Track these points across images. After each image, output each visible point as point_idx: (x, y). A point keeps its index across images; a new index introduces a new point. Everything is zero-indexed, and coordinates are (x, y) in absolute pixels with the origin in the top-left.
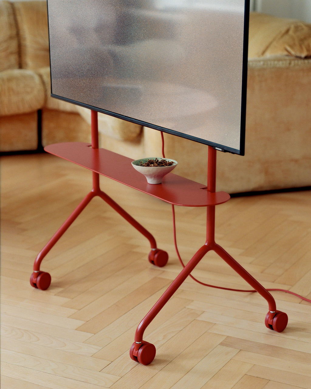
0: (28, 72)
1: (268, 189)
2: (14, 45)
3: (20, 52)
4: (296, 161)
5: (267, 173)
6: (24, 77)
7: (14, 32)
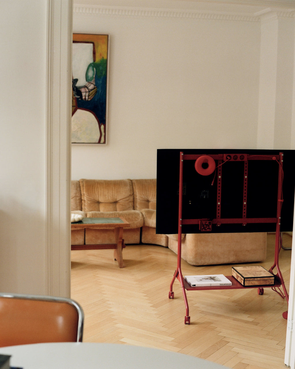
0: (137, 211)
1: (237, 262)
2: (131, 198)
3: (134, 201)
4: (248, 251)
5: (236, 256)
6: (135, 213)
7: (132, 193)
